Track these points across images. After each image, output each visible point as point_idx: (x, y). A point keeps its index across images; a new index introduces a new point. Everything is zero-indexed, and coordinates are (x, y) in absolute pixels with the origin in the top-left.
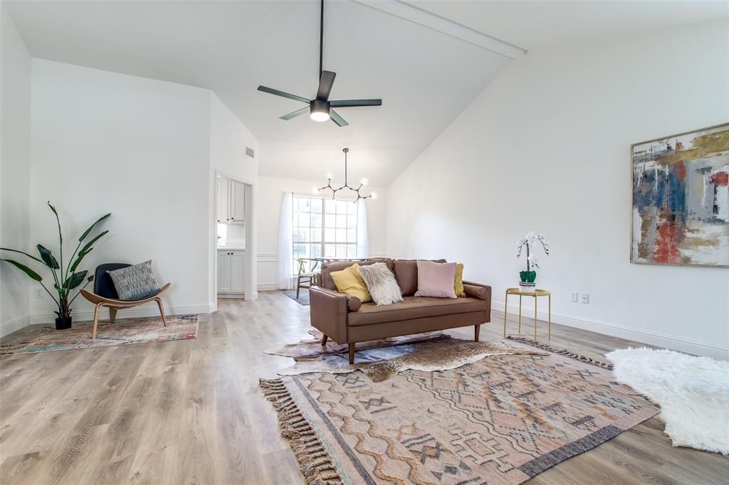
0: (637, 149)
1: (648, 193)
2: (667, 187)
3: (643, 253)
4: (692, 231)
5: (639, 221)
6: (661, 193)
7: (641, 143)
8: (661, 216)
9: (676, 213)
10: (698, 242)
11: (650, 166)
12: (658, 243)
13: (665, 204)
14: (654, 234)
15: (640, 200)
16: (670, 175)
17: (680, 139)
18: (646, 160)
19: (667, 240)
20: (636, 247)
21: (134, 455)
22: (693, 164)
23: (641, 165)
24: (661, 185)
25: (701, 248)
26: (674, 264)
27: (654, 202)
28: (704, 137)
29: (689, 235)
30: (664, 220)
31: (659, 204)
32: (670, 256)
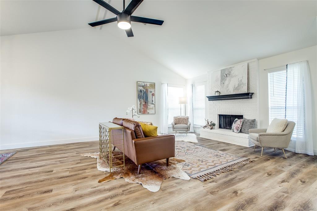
0: (138, 83)
1: (141, 95)
2: (145, 95)
3: (140, 112)
4: (149, 106)
5: (139, 103)
6: (143, 95)
7: (140, 82)
8: (144, 102)
9: (146, 101)
10: (150, 109)
11: (141, 88)
12: (143, 109)
13: (144, 99)
14: (142, 107)
15: (139, 97)
16: (145, 92)
17: (147, 84)
18: (140, 86)
19: (145, 108)
20: (139, 110)
21: (278, 192)
22: (149, 90)
23: (139, 87)
24: (143, 94)
25: (151, 110)
26: (146, 114)
27: (142, 98)
28: (151, 84)
29: (149, 107)
30: (144, 103)
31: (143, 99)
32: (145, 112)
